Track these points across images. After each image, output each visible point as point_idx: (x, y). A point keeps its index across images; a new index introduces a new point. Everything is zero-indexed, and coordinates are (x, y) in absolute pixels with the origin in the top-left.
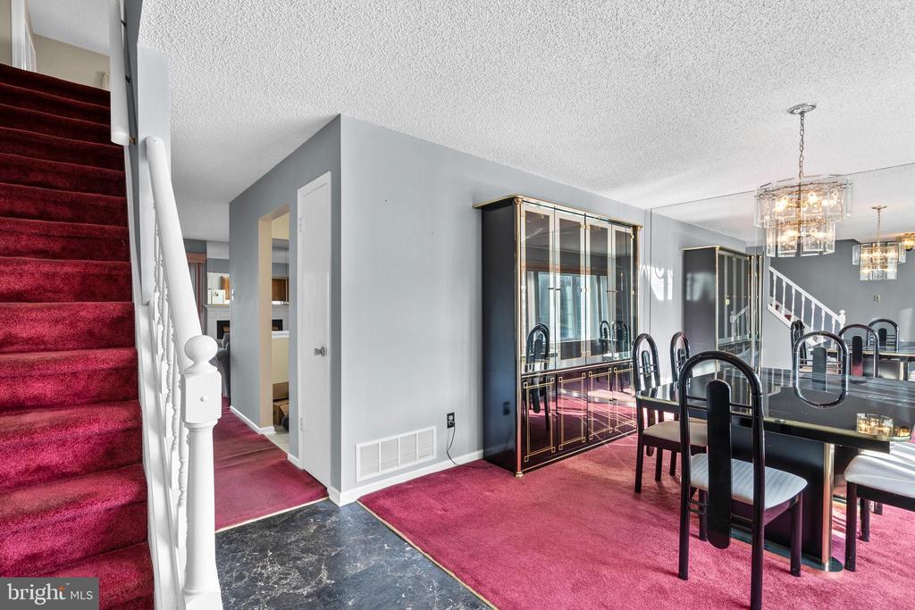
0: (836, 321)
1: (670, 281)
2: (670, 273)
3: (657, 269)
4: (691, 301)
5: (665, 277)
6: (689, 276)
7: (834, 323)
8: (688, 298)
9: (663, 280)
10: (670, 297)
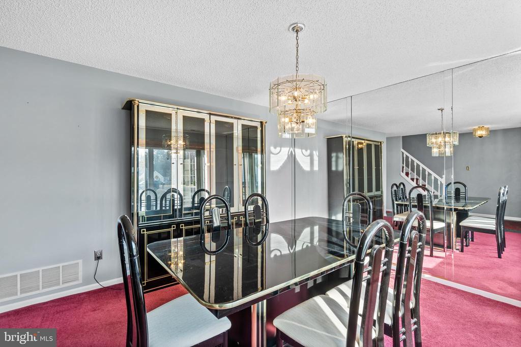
0: (441, 182)
1: (316, 158)
2: (316, 154)
3: (304, 151)
4: (337, 171)
5: (311, 156)
6: (334, 155)
7: (439, 183)
8: (334, 168)
9: (309, 158)
10: (316, 168)
